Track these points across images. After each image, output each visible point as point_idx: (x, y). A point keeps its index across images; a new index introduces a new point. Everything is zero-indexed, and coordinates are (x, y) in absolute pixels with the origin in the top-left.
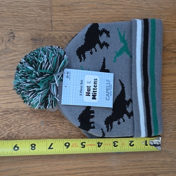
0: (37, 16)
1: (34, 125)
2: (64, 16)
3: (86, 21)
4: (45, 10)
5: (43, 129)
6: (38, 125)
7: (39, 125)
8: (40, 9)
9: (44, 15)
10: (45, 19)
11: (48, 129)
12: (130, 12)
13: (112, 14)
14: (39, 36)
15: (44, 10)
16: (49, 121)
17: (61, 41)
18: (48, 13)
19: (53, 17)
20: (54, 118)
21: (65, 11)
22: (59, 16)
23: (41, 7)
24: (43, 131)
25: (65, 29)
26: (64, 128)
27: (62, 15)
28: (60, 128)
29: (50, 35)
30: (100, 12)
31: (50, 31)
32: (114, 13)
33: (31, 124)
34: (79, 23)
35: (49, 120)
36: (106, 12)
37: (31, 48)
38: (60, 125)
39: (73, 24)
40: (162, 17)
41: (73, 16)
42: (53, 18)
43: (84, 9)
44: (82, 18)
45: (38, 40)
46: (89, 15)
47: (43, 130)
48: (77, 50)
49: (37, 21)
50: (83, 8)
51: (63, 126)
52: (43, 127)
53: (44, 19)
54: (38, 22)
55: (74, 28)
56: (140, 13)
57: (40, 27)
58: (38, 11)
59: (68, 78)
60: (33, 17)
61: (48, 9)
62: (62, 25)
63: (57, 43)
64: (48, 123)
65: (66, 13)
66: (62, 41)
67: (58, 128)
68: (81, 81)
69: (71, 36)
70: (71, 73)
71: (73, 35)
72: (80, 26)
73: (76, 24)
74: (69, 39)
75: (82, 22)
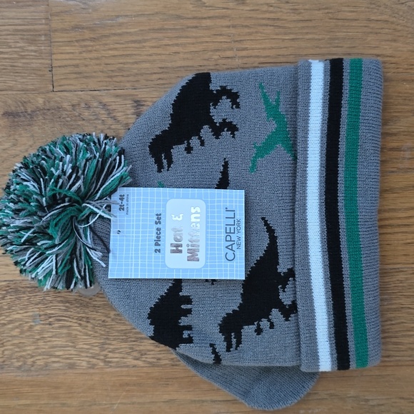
0: (16, 56)
1: (17, 324)
2: (80, 53)
3: (136, 63)
4: (35, 40)
5: (39, 334)
6: (27, 322)
7: (29, 324)
8: (22, 39)
9: (33, 54)
10: (35, 64)
11: (50, 334)
12: (250, 34)
13: (202, 42)
14: (24, 106)
15: (32, 42)
16: (52, 314)
17: (77, 114)
18: (43, 48)
19: (54, 57)
20: (64, 308)
21: (83, 40)
22: (68, 53)
23: (24, 35)
24: (38, 339)
25: (84, 86)
26: (90, 333)
27: (77, 51)
28: (80, 332)
29: (49, 102)
30: (170, 38)
31: (48, 92)
32: (208, 39)
33: (11, 322)
34: (120, 70)
35: (53, 312)
36: (187, 37)
37: (4, 135)
38: (80, 324)
39: (102, 72)
40: (337, 41)
41: (104, 52)
42: (56, 60)
43: (130, 32)
44: (127, 55)
45: (20, 116)
46: (144, 47)
47: (38, 337)
48: (151, 143)
49: (16, 68)
50: (128, 31)
51: (87, 326)
52: (38, 328)
53: (32, 63)
54: (20, 73)
55: (106, 82)
56: (277, 34)
57: (23, 82)
58: (19, 45)
60: (8, 60)
61: (43, 38)
62: (78, 76)
63: (67, 121)
64: (50, 320)
65: (85, 46)
66: (79, 116)
67: (75, 332)
68: (157, 215)
69: (100, 103)
70: (131, 198)
71: (106, 100)
72: (122, 76)
73: (112, 71)
74: (95, 109)
75: (125, 66)
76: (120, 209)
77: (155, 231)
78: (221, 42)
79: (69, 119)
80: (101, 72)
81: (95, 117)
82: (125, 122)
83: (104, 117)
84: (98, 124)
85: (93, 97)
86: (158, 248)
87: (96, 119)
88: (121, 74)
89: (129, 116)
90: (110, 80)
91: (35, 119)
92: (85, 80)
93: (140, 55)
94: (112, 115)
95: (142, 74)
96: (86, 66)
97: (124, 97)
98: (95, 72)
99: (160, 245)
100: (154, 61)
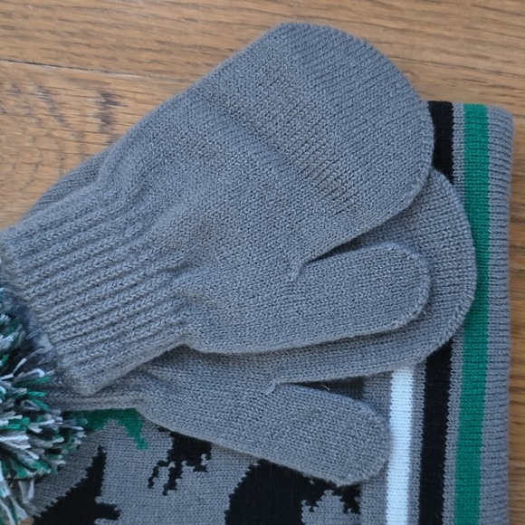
3: (116, 26)
12: (328, 8)
13: (241, 9)
25: (15, 53)
34: (86, 33)
39: (53, 32)
40: (479, 47)
55: (56, 51)
56: (377, 17)
62: (8, 32)
69: (40, 87)
71: (52, 83)
72: (89, 46)
73: (71, 33)
74: (29, 97)
75: (96, 29)
78: (274, 14)
80: (49, 31)
81: (27, 111)
82: (79, 128)
83: (41, 113)
84: (30, 124)
85: (30, 74)
87: (28, 115)
88: (86, 42)
89: (88, 119)
90: (64, 48)
92: (19, 41)
93: (127, 14)
94: (58, 112)
95: (122, 48)
96: (26, 17)
97: (86, 83)
98: (40, 31)
100: (150, 27)
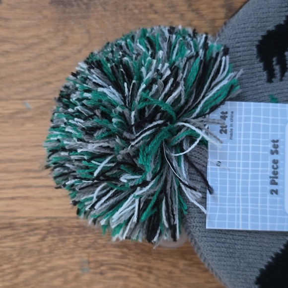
1: (60, 272)
6: (72, 270)
7: (74, 273)
35: (105, 258)
59: (226, 132)
64: (103, 268)
68: (273, 141)
70: (237, 116)
76: (221, 132)
77: (270, 163)
79: (136, 11)
86: (274, 187)
91: (92, 9)
99: (276, 184)
